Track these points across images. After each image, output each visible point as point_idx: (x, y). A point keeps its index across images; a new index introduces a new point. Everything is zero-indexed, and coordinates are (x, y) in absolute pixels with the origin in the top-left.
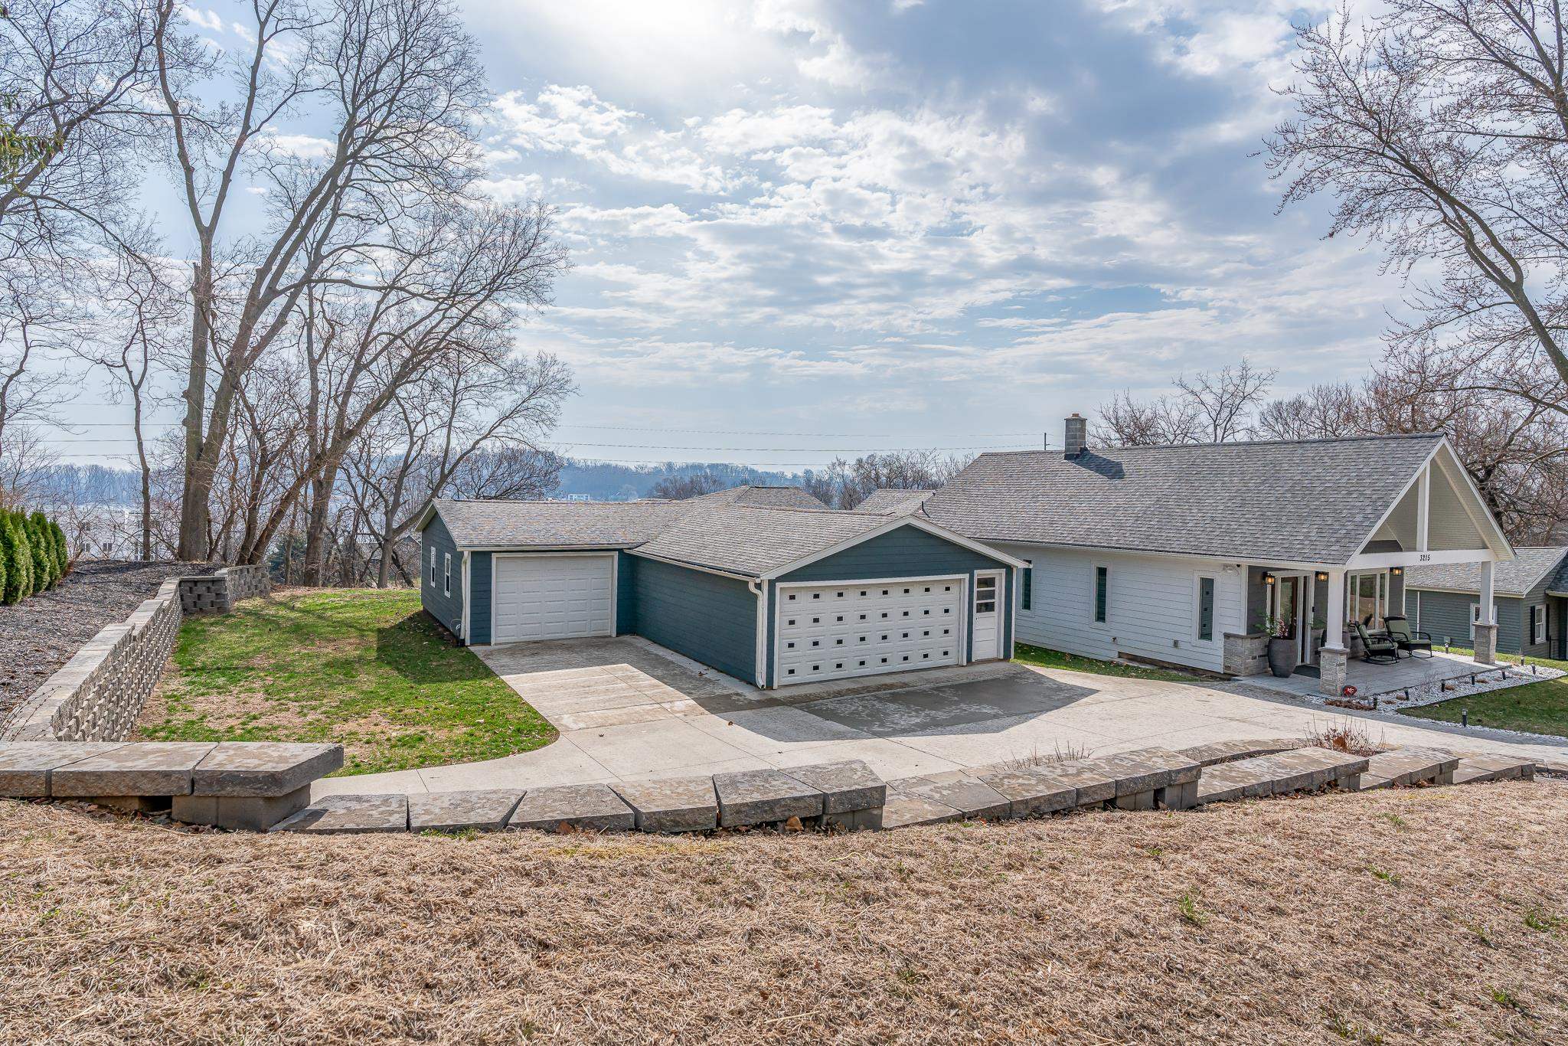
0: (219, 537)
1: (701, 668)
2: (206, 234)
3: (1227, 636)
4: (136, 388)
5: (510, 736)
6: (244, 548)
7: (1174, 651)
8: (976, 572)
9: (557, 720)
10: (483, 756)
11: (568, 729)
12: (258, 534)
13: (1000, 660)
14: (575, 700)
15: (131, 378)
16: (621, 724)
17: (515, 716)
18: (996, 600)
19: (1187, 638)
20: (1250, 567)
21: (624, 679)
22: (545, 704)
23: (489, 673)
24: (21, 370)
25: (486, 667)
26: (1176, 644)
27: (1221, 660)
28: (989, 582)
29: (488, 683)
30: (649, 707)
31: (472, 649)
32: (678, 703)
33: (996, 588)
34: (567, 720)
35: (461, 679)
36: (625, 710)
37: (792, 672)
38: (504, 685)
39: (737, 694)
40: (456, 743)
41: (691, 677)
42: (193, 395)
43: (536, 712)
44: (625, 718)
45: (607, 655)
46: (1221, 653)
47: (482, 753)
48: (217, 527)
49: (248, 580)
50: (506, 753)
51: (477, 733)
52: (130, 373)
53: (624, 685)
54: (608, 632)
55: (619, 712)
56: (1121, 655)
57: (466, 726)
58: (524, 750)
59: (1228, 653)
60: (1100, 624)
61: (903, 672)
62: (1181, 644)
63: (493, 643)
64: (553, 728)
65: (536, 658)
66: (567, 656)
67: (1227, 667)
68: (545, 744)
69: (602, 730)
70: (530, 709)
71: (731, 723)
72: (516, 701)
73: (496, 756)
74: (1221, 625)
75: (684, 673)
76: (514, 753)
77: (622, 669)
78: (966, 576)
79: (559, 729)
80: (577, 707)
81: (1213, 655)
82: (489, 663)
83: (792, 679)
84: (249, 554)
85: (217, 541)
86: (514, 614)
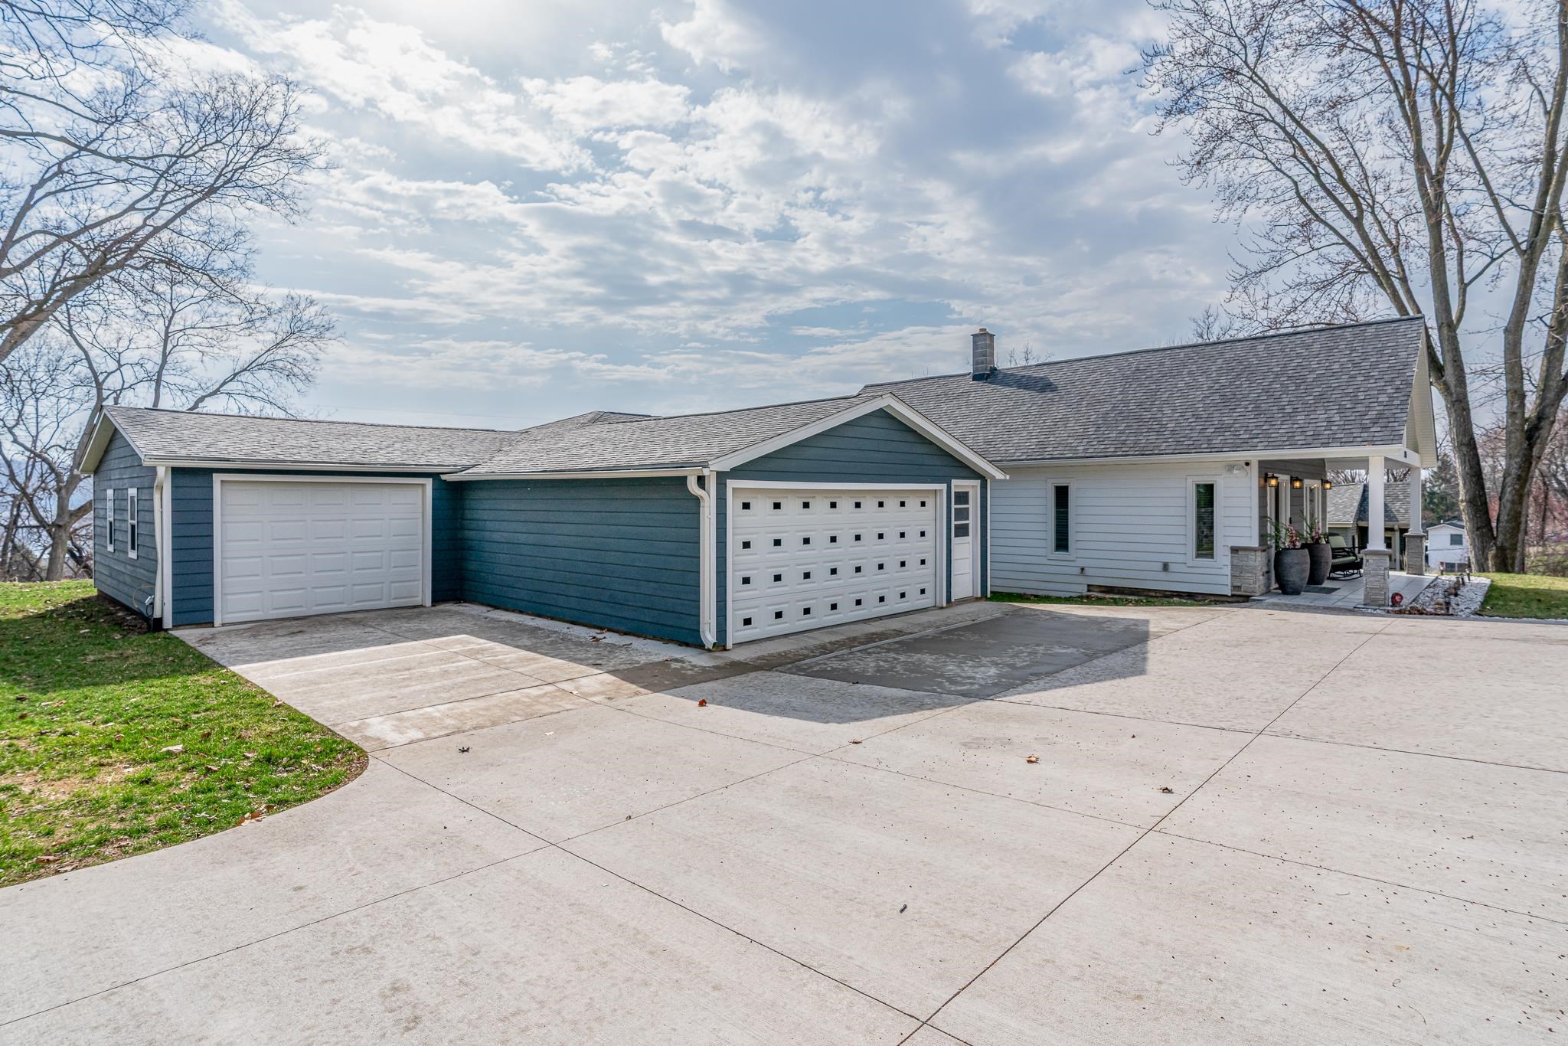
1: (593, 632)
3: (1235, 550)
5: (247, 775)
7: (1163, 576)
8: (954, 482)
9: (356, 729)
10: (168, 833)
11: (383, 746)
13: (977, 599)
14: (386, 692)
16: (494, 724)
17: (259, 733)
18: (970, 522)
19: (1180, 558)
20: (1260, 462)
21: (472, 654)
22: (326, 703)
23: (205, 664)
25: (200, 656)
26: (1166, 567)
27: (1228, 581)
28: (962, 497)
29: (203, 679)
30: (534, 692)
31: (176, 633)
32: (584, 681)
33: (970, 506)
34: (380, 728)
35: (144, 677)
36: (493, 701)
37: (747, 622)
38: (238, 680)
39: (676, 660)
40: (97, 807)
41: (581, 644)
43: (308, 720)
44: (498, 713)
45: (425, 626)
46: (1228, 571)
47: (164, 826)
50: (236, 818)
51: (161, 777)
53: (474, 663)
54: (418, 601)
55: (481, 703)
56: (1090, 587)
57: (134, 762)
58: (283, 803)
59: (1237, 571)
60: (1061, 554)
61: (881, 618)
62: (1172, 567)
63: (218, 621)
64: (351, 747)
65: (299, 638)
66: (356, 632)
67: (1235, 587)
68: (337, 783)
69: (462, 740)
70: (294, 715)
71: (702, 703)
72: (261, 703)
73: (208, 827)
74: (1223, 539)
75: (565, 639)
76: (255, 815)
77: (460, 642)
78: (943, 487)
79: (366, 746)
80: (394, 702)
81: (1218, 573)
82: (208, 650)
83: (749, 633)
86: (258, 575)
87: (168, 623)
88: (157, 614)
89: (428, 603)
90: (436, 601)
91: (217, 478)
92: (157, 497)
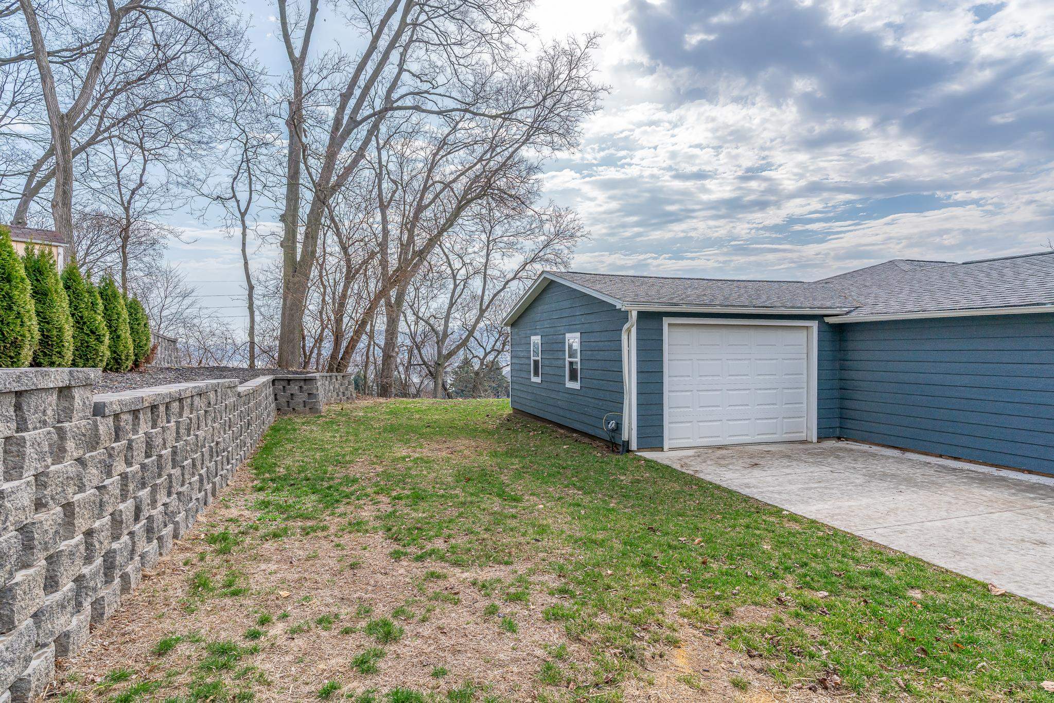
0: (311, 352)
2: (298, 64)
4: (243, 215)
6: (333, 357)
12: (344, 344)
15: (239, 206)
24: (141, 184)
31: (638, 455)
42: (289, 218)
48: (309, 343)
49: (337, 386)
52: (238, 202)
54: (803, 436)
63: (666, 446)
84: (337, 365)
85: (310, 355)
86: (689, 407)
87: (634, 446)
88: (625, 437)
89: (815, 439)
90: (820, 439)
91: (666, 321)
92: (624, 337)
